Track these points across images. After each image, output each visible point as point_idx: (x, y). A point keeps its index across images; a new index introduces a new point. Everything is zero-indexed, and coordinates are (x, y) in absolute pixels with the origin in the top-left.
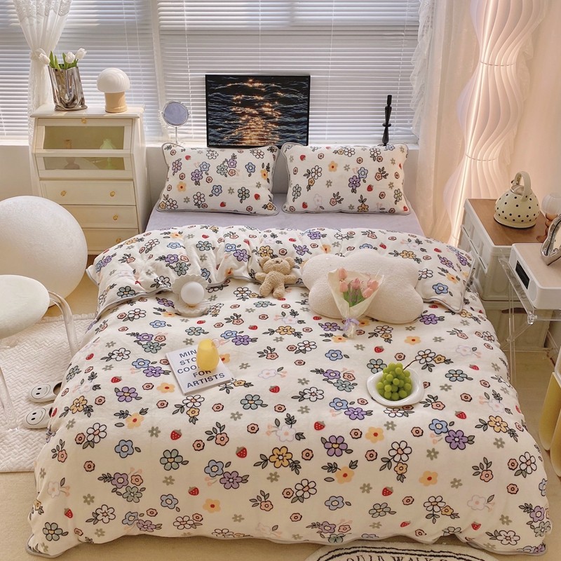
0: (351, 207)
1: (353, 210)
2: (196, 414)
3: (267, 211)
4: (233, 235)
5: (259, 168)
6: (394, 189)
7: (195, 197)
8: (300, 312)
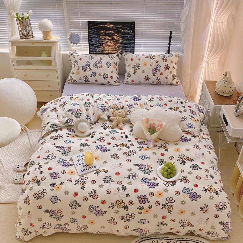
0: (153, 82)
2: (84, 185)
4: (100, 99)
5: (112, 64)
6: (172, 74)
7: (84, 77)
8: (129, 136)
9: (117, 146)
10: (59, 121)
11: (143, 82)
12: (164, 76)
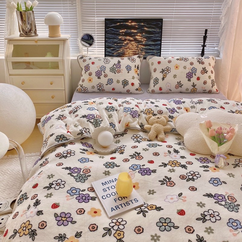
0: (187, 89)
1: (188, 91)
2: (122, 236)
3: (138, 92)
4: (128, 102)
5: (133, 68)
6: (211, 79)
7: (98, 86)
8: (179, 150)
9: (165, 165)
10: (68, 132)
11: (173, 89)
12: (202, 81)
